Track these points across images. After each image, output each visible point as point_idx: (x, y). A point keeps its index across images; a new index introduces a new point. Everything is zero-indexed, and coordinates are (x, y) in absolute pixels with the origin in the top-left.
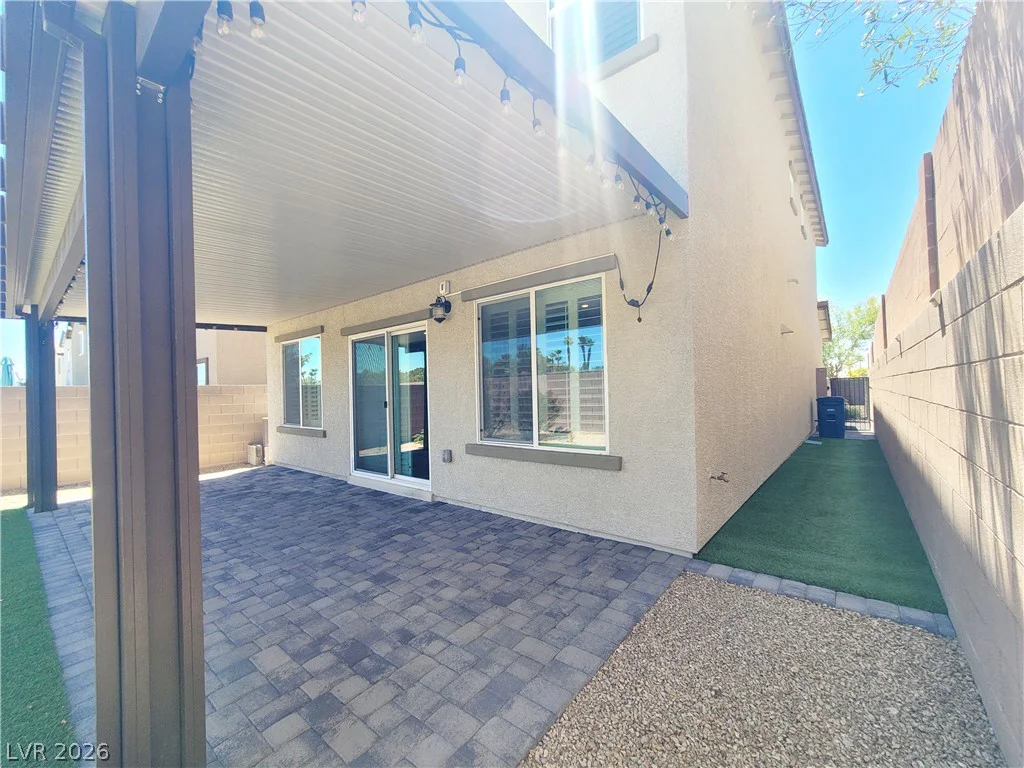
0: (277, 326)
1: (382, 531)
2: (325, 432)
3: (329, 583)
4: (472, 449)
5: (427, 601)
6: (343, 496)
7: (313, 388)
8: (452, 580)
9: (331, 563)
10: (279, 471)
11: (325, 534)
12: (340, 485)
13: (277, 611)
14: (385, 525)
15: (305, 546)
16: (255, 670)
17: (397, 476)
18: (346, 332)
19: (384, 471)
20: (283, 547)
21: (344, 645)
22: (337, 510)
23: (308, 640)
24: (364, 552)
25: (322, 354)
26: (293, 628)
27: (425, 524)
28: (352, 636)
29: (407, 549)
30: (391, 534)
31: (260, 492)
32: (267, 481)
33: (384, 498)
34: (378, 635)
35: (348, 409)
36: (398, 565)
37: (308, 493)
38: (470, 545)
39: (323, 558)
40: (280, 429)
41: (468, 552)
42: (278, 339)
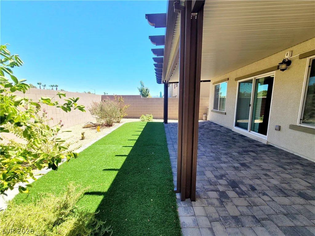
0: (213, 80)
1: (244, 149)
2: (226, 113)
3: (226, 160)
4: (293, 127)
5: (263, 180)
6: (231, 134)
7: (223, 99)
8: (275, 177)
9: (226, 154)
10: (211, 123)
11: (224, 145)
12: (229, 131)
13: (211, 162)
14: (246, 148)
15: (219, 147)
16: (205, 175)
17: (251, 131)
18: (237, 79)
19: (246, 129)
20: (212, 145)
21: (230, 180)
22: (228, 138)
23: (219, 174)
24: (237, 154)
25: (227, 88)
26: (215, 168)
27: (263, 152)
28: (233, 179)
29: (255, 159)
30: (248, 151)
31: (206, 128)
32: (208, 125)
33: (245, 138)
34: (242, 183)
35: (235, 106)
36: (250, 163)
37: (219, 131)
38: (286, 167)
39: (224, 152)
40: (212, 111)
41: (285, 169)
42: (213, 84)
